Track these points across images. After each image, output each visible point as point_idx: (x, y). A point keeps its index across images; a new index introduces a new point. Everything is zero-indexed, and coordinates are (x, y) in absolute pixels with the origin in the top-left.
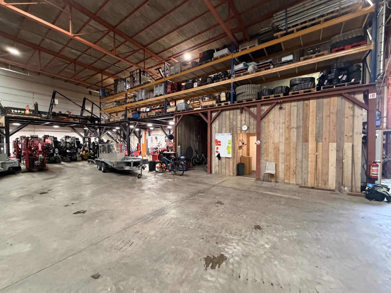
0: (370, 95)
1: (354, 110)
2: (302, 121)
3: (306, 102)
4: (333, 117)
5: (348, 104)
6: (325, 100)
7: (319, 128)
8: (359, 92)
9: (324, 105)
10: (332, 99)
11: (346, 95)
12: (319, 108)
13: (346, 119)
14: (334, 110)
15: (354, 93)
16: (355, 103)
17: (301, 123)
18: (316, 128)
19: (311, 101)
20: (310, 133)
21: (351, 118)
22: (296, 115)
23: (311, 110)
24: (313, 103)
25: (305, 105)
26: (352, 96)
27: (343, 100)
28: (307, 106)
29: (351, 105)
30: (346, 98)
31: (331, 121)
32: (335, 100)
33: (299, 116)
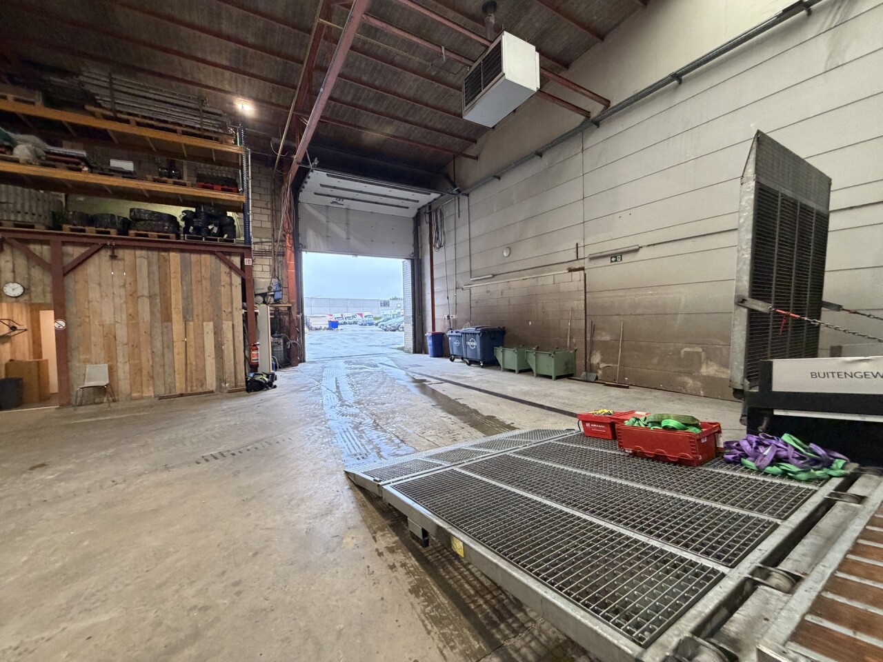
0: (245, 259)
1: (231, 277)
2: (158, 286)
3: (163, 254)
4: (206, 283)
5: (224, 268)
6: (194, 257)
7: (187, 299)
8: (236, 254)
9: (192, 265)
10: (203, 256)
11: (220, 254)
12: (185, 267)
13: (223, 288)
14: (206, 273)
15: (230, 254)
16: (231, 267)
17: (157, 290)
18: (183, 298)
19: (172, 254)
20: (173, 306)
21: (228, 287)
22: (147, 274)
23: (172, 270)
24: (175, 257)
25: (162, 259)
26: (228, 257)
27: (218, 261)
28: (166, 261)
29: (228, 270)
30: (220, 259)
31: (204, 290)
32: (207, 259)
33: (151, 276)
